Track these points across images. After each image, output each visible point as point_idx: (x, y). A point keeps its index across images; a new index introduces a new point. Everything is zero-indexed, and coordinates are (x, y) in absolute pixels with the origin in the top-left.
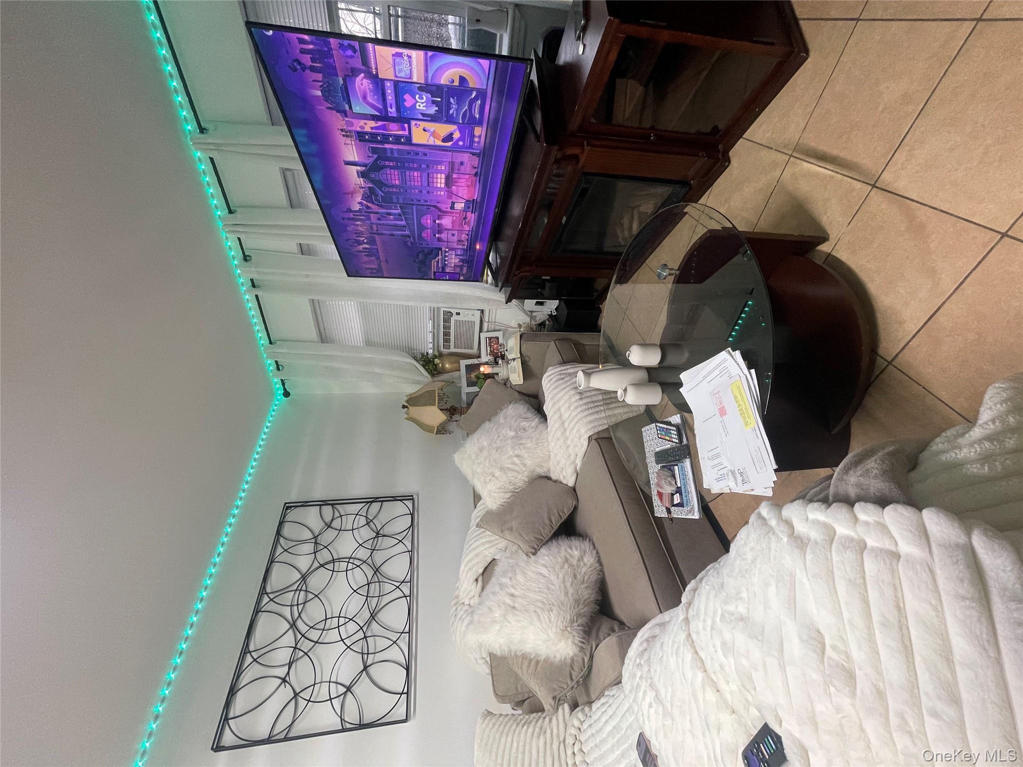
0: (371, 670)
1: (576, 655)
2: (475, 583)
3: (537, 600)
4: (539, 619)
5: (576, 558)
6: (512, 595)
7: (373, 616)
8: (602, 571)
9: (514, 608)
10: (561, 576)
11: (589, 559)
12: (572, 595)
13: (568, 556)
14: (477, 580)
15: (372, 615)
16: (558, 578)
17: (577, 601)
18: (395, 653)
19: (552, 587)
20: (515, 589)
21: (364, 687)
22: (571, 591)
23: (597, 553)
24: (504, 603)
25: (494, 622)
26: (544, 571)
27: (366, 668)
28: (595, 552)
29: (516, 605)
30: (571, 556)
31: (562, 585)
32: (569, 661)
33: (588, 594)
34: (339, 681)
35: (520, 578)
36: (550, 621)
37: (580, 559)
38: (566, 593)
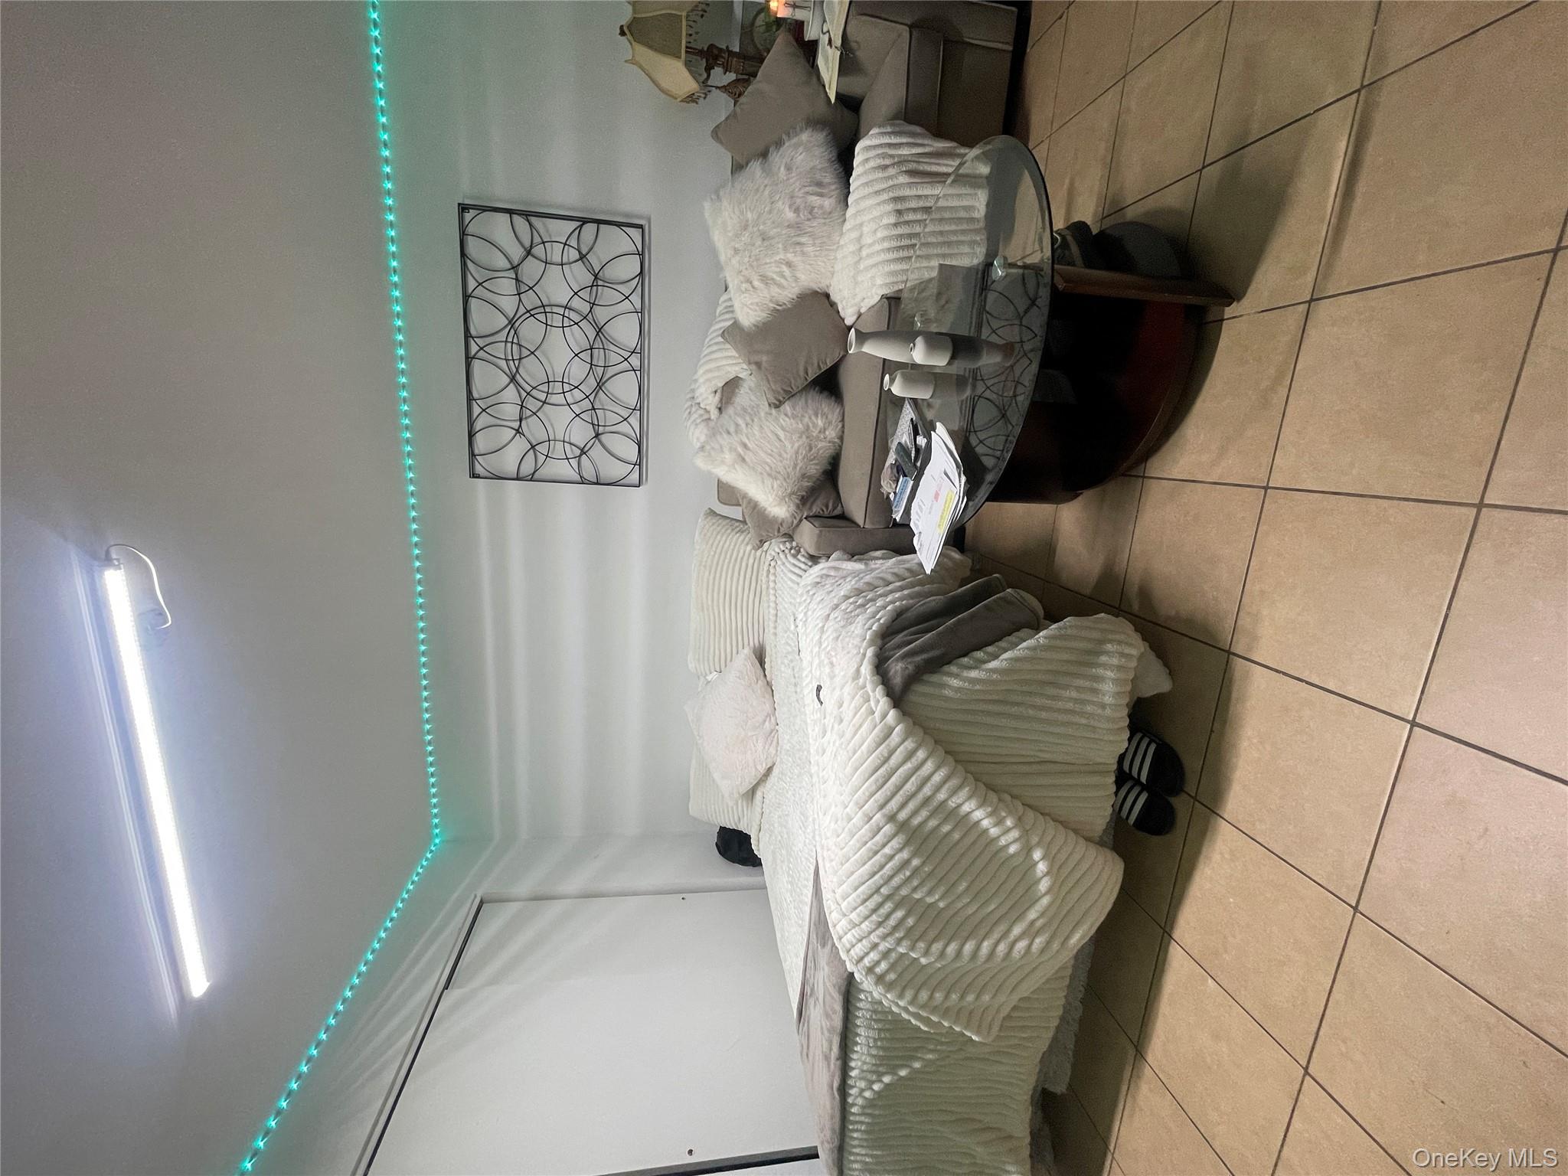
0: (603, 438)
1: (787, 518)
2: (713, 395)
3: (767, 463)
4: (763, 482)
5: (818, 429)
6: (745, 446)
7: (600, 385)
8: (841, 447)
9: (744, 460)
10: (796, 445)
11: (832, 433)
12: (801, 468)
13: (811, 425)
14: (716, 392)
15: (598, 384)
16: (792, 447)
17: (803, 476)
18: (624, 427)
19: (785, 455)
20: (748, 438)
21: (597, 452)
22: (800, 464)
23: (843, 426)
24: (736, 450)
25: (723, 462)
26: (781, 434)
27: (597, 435)
28: (840, 425)
29: (746, 458)
30: (815, 425)
31: (794, 456)
32: (780, 521)
33: (815, 469)
34: (572, 441)
35: (756, 430)
36: (772, 487)
37: (823, 431)
38: (795, 465)
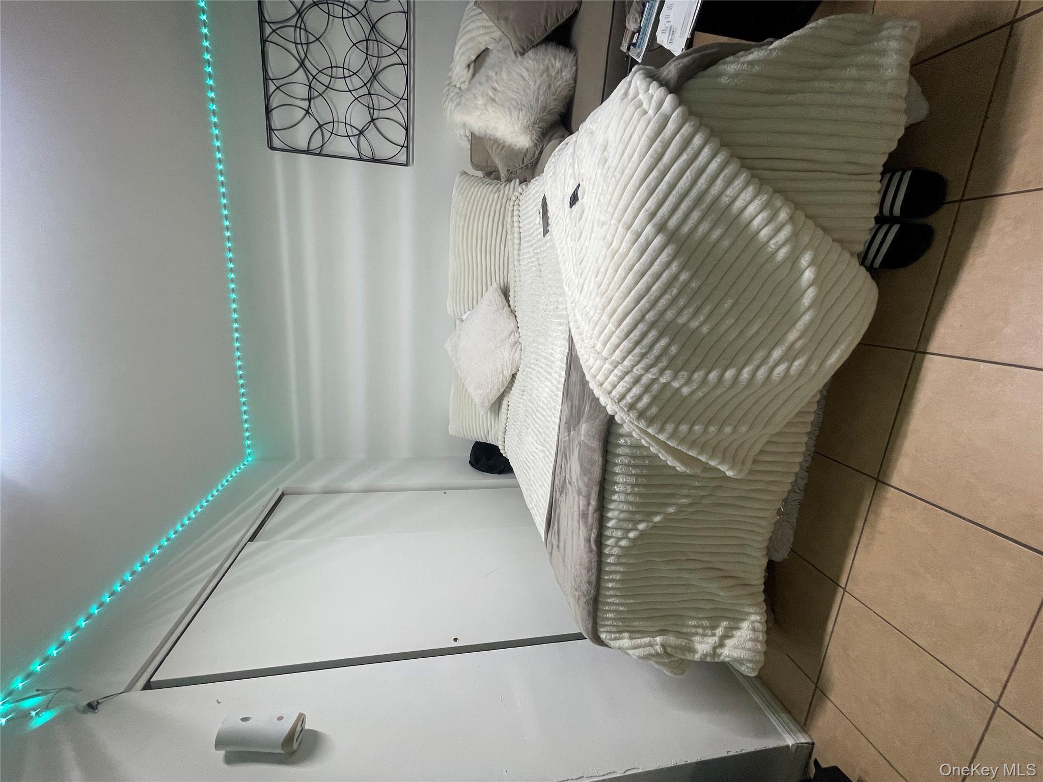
0: (378, 122)
1: (530, 148)
2: (467, 69)
3: (513, 99)
4: (511, 114)
5: (556, 70)
6: (495, 89)
7: (374, 76)
8: (574, 88)
9: (494, 100)
10: (538, 82)
11: (567, 75)
12: (542, 102)
13: (550, 67)
14: (469, 66)
16: (535, 84)
17: (544, 109)
18: (394, 114)
19: (528, 91)
20: (498, 84)
21: (371, 133)
22: (541, 98)
23: (577, 70)
24: (487, 94)
25: (477, 108)
26: (525, 74)
27: (373, 120)
28: (574, 68)
29: (497, 99)
30: (553, 66)
31: (536, 92)
32: (524, 151)
33: (555, 105)
34: (352, 124)
35: (504, 76)
36: (518, 118)
37: (560, 71)
38: (537, 100)
